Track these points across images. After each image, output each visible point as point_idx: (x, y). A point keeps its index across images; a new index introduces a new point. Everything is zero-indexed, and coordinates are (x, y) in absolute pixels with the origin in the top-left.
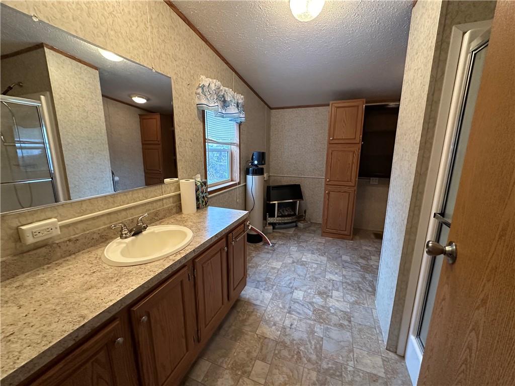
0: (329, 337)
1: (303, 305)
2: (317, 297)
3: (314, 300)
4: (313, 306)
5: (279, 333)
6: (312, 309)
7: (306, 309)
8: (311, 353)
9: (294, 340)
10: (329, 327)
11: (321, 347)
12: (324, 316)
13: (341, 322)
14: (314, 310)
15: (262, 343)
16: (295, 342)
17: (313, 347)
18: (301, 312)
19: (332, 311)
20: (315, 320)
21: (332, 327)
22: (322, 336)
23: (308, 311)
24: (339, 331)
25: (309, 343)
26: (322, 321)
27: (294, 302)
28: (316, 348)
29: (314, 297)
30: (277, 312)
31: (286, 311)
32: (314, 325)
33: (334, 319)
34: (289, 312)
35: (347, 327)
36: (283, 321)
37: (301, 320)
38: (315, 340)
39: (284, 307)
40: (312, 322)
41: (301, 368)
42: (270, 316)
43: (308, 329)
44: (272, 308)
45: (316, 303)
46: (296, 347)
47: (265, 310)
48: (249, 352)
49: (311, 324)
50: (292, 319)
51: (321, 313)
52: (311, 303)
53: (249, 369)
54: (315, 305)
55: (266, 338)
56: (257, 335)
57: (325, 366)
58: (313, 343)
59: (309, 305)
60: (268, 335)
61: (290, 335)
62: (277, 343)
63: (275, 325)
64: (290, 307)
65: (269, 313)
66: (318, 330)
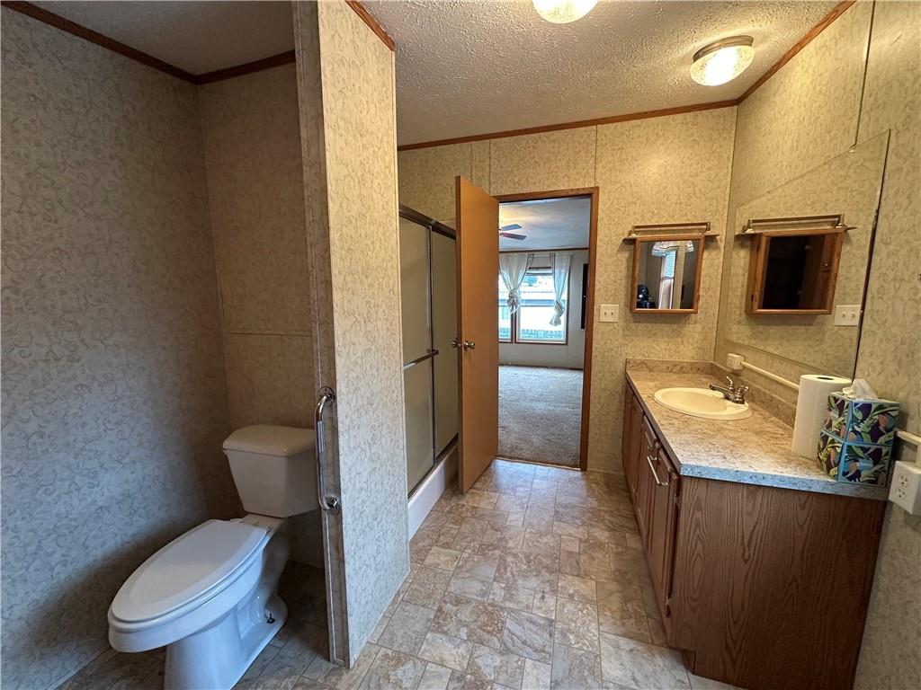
0: (483, 582)
1: (524, 643)
2: (489, 673)
3: (498, 661)
4: (503, 642)
5: (559, 584)
6: (506, 632)
7: (518, 634)
8: (513, 562)
9: (536, 576)
10: (480, 598)
11: (498, 570)
12: (484, 618)
13: (455, 608)
14: (500, 631)
15: (580, 569)
16: (535, 573)
17: (509, 569)
18: (527, 625)
19: (463, 633)
20: (502, 609)
21: (475, 597)
22: (495, 583)
23: (514, 630)
24: (465, 593)
25: (515, 573)
26: (490, 608)
27: (543, 651)
28: (505, 568)
29: (497, 670)
30: (575, 622)
31: (559, 626)
32: (505, 599)
33: (466, 614)
34: (551, 622)
35: (447, 600)
36: (559, 603)
37: (528, 607)
38: (505, 576)
39: (564, 635)
40: (508, 604)
41: (524, 548)
42: (585, 612)
43: (514, 592)
44: (588, 630)
45: (495, 650)
46: (533, 567)
47: (600, 624)
48: (593, 558)
49: (510, 601)
50: (544, 609)
51: (487, 625)
52: (506, 651)
53: (582, 545)
54: (498, 645)
55: (577, 576)
56: (591, 579)
57: (497, 552)
58: (508, 574)
59: (510, 645)
60: (577, 581)
61: (543, 582)
62: (559, 571)
63: (571, 596)
64: (551, 635)
65: (590, 617)
66: (499, 592)
